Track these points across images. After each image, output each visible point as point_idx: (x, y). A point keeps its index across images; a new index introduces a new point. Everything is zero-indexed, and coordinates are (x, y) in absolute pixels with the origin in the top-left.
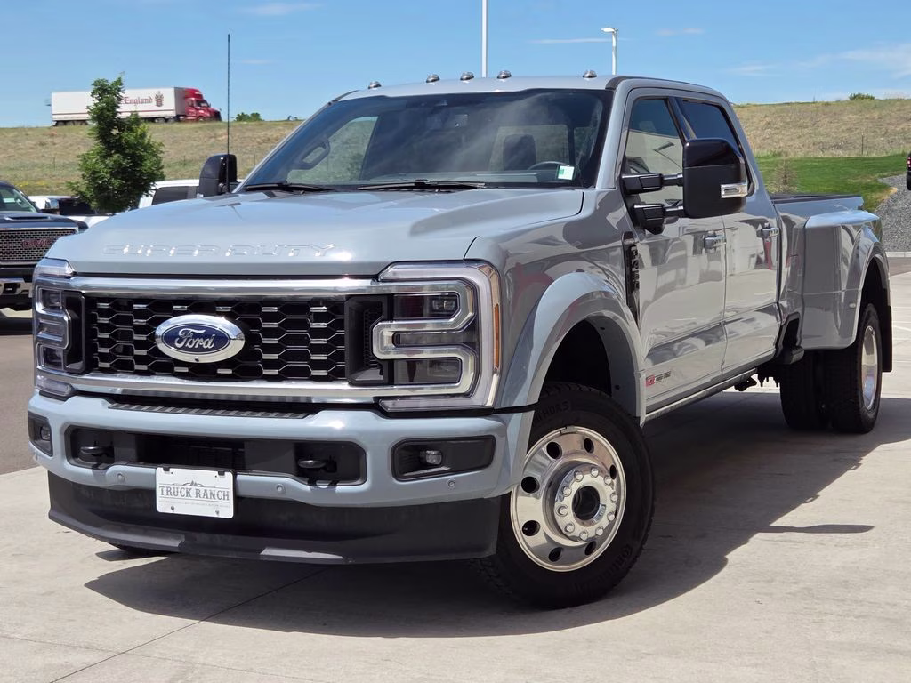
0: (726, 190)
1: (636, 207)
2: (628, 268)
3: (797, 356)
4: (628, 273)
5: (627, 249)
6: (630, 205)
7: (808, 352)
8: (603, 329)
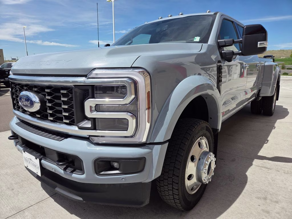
0: (260, 44)
1: (222, 52)
2: (218, 74)
3: (260, 98)
4: (218, 76)
5: (218, 67)
6: (220, 51)
7: (263, 97)
8: (207, 98)
